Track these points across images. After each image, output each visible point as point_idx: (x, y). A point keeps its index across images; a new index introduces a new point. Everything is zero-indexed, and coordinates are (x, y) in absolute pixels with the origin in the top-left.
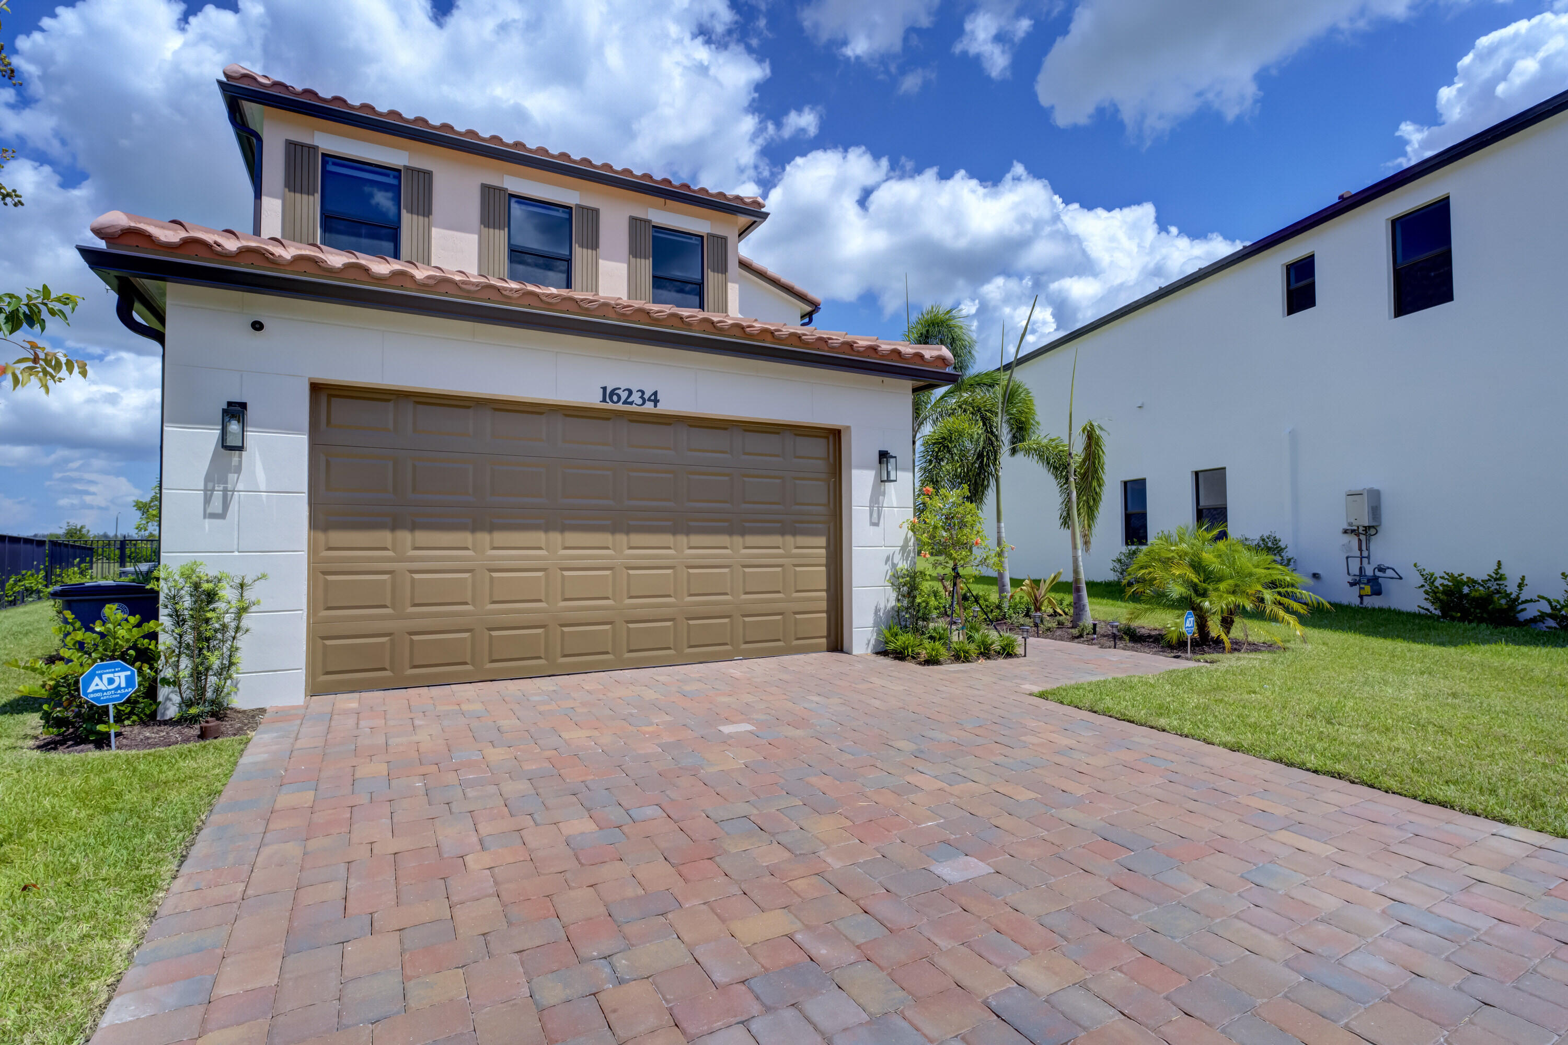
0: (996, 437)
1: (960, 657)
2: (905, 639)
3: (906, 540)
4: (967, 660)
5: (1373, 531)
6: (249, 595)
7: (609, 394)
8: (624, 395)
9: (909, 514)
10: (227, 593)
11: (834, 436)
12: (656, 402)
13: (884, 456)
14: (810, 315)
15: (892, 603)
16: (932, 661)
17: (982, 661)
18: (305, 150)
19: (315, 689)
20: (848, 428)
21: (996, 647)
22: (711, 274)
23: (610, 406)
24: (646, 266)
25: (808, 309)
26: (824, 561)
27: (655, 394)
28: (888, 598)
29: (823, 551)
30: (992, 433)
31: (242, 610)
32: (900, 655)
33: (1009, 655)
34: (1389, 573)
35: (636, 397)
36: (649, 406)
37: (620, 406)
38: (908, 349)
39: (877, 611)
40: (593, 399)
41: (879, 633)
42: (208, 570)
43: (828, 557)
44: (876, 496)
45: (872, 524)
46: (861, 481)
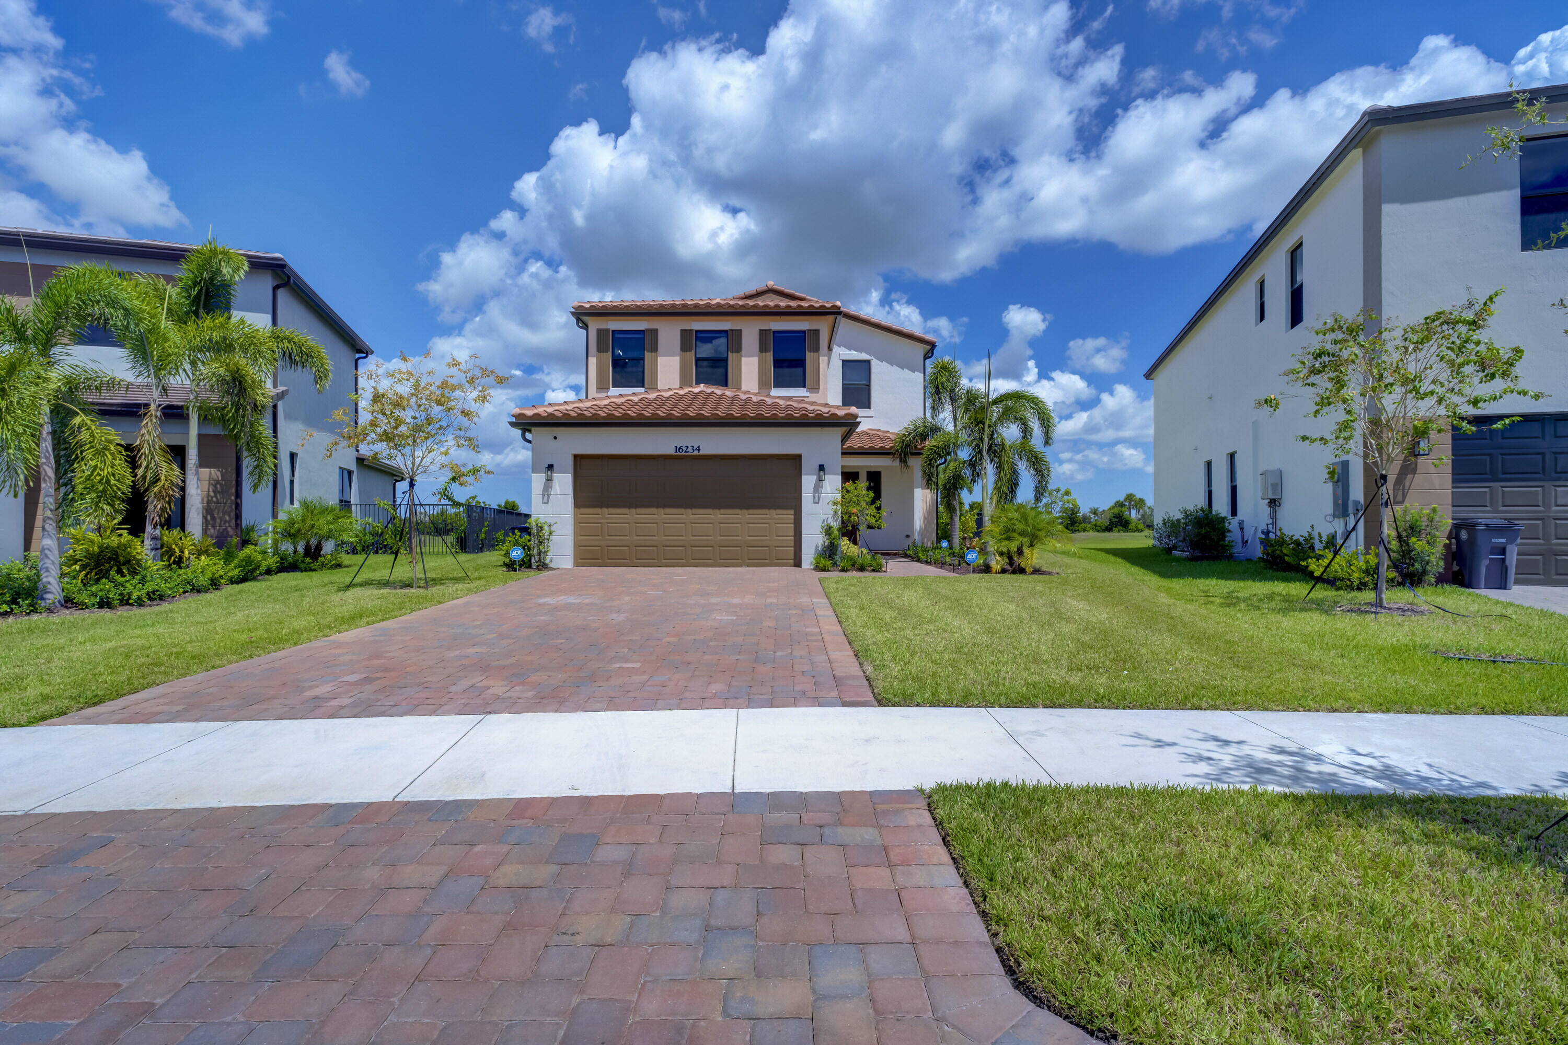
2: (826, 561)
3: (836, 511)
5: (1278, 503)
6: (552, 529)
7: (678, 449)
8: (685, 449)
9: (837, 497)
10: (546, 528)
11: (797, 458)
12: (699, 450)
13: (822, 468)
15: (822, 543)
18: (604, 331)
19: (577, 564)
20: (804, 454)
22: (809, 354)
23: (679, 454)
26: (792, 522)
27: (700, 447)
29: (792, 517)
31: (551, 533)
32: (823, 569)
35: (690, 449)
36: (696, 453)
37: (683, 453)
38: (839, 410)
39: (817, 547)
40: (672, 451)
41: (816, 558)
42: (542, 521)
43: (794, 520)
44: (817, 488)
45: (814, 503)
46: (808, 482)
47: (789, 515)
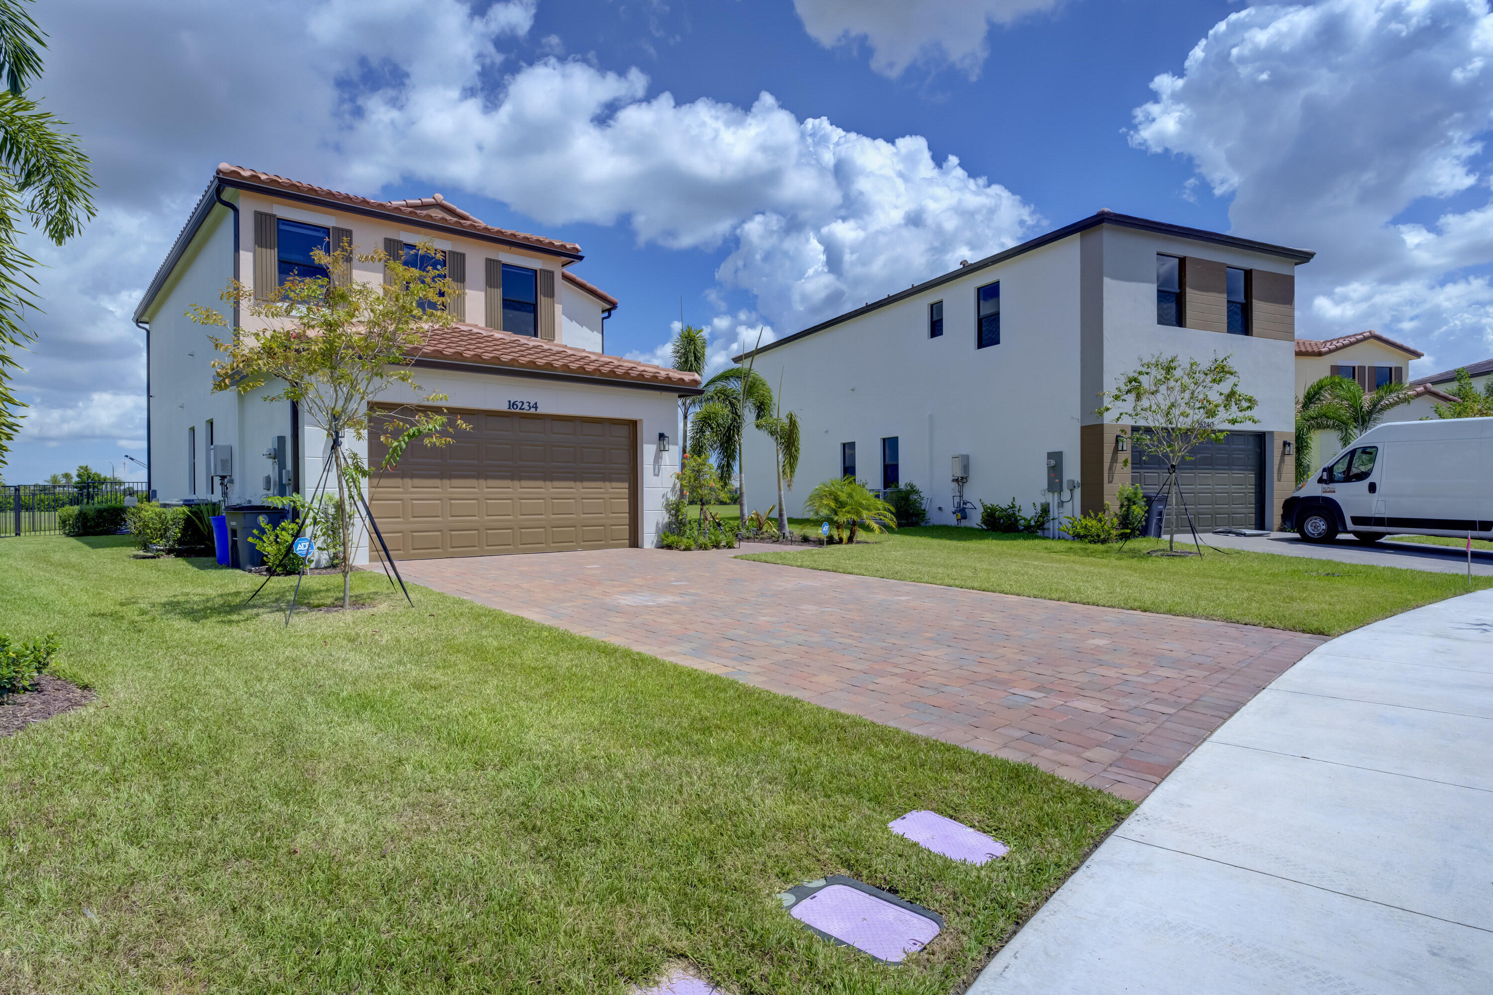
0: (739, 416)
1: (703, 547)
2: (672, 538)
3: (675, 485)
4: (706, 549)
5: (965, 480)
7: (512, 405)
8: (520, 405)
9: (678, 469)
11: (633, 425)
12: (536, 408)
13: (662, 436)
14: (609, 311)
15: (666, 520)
16: (687, 549)
17: (714, 550)
18: (268, 217)
19: (372, 559)
20: (641, 420)
21: (723, 543)
22: (543, 298)
23: (513, 410)
24: (498, 293)
25: (608, 307)
26: (627, 496)
27: (536, 404)
28: (664, 517)
29: (627, 490)
30: (736, 414)
32: (669, 547)
33: (730, 547)
34: (969, 505)
35: (526, 406)
36: (533, 411)
37: (517, 410)
38: (676, 375)
39: (657, 524)
40: (504, 407)
41: (659, 536)
43: (629, 494)
44: (657, 459)
45: (655, 475)
46: (648, 451)
47: (623, 489)
